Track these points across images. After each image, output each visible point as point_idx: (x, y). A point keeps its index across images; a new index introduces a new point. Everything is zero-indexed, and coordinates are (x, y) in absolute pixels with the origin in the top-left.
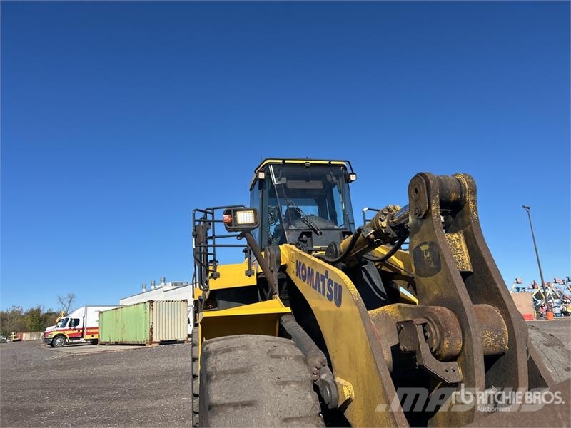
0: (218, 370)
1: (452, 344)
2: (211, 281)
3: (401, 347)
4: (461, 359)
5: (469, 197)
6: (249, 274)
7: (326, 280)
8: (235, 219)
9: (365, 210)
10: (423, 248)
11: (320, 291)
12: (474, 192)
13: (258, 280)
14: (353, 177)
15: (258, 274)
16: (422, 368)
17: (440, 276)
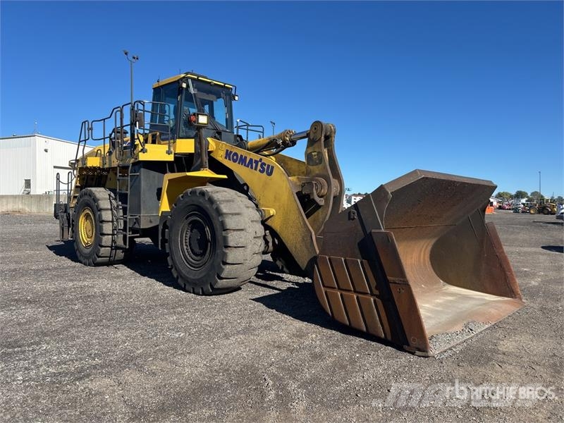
0: (221, 199)
1: (324, 191)
2: (140, 154)
3: (304, 193)
4: (325, 197)
5: (333, 135)
6: (169, 153)
7: (260, 163)
8: (198, 119)
9: (238, 121)
10: (313, 154)
11: (252, 168)
12: (335, 133)
13: (175, 157)
14: (236, 98)
15: (175, 154)
16: (313, 199)
17: (320, 166)
